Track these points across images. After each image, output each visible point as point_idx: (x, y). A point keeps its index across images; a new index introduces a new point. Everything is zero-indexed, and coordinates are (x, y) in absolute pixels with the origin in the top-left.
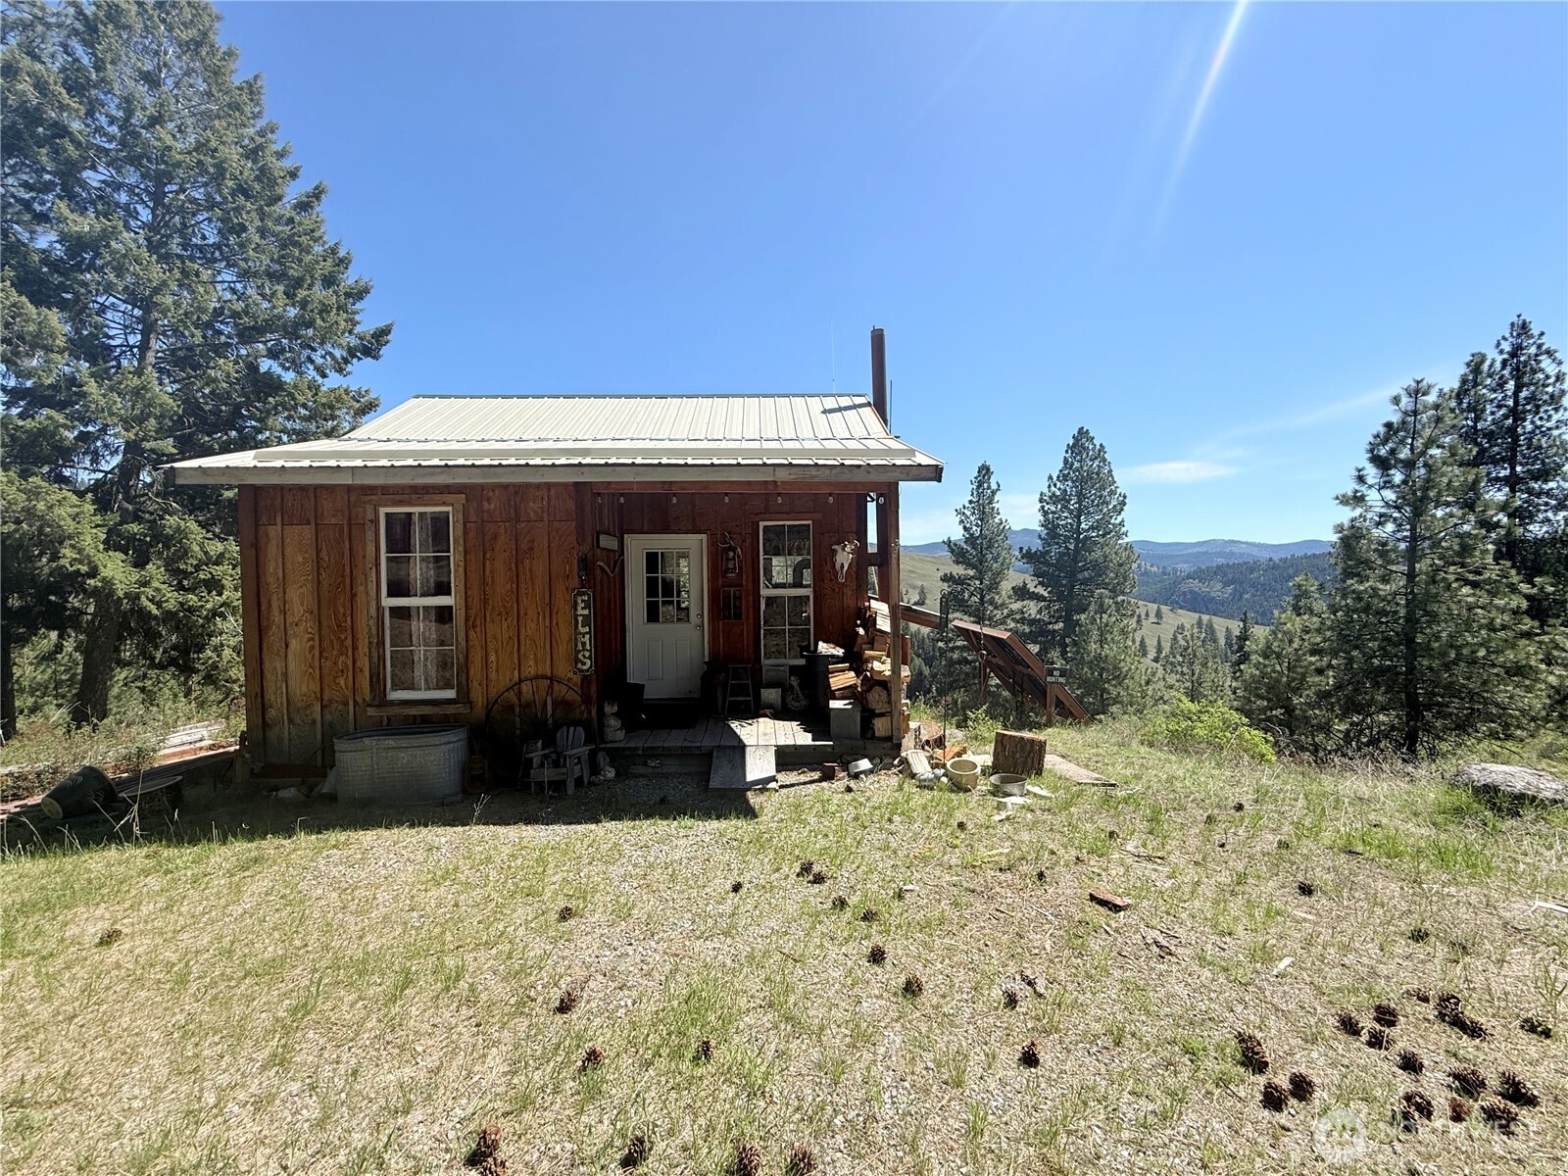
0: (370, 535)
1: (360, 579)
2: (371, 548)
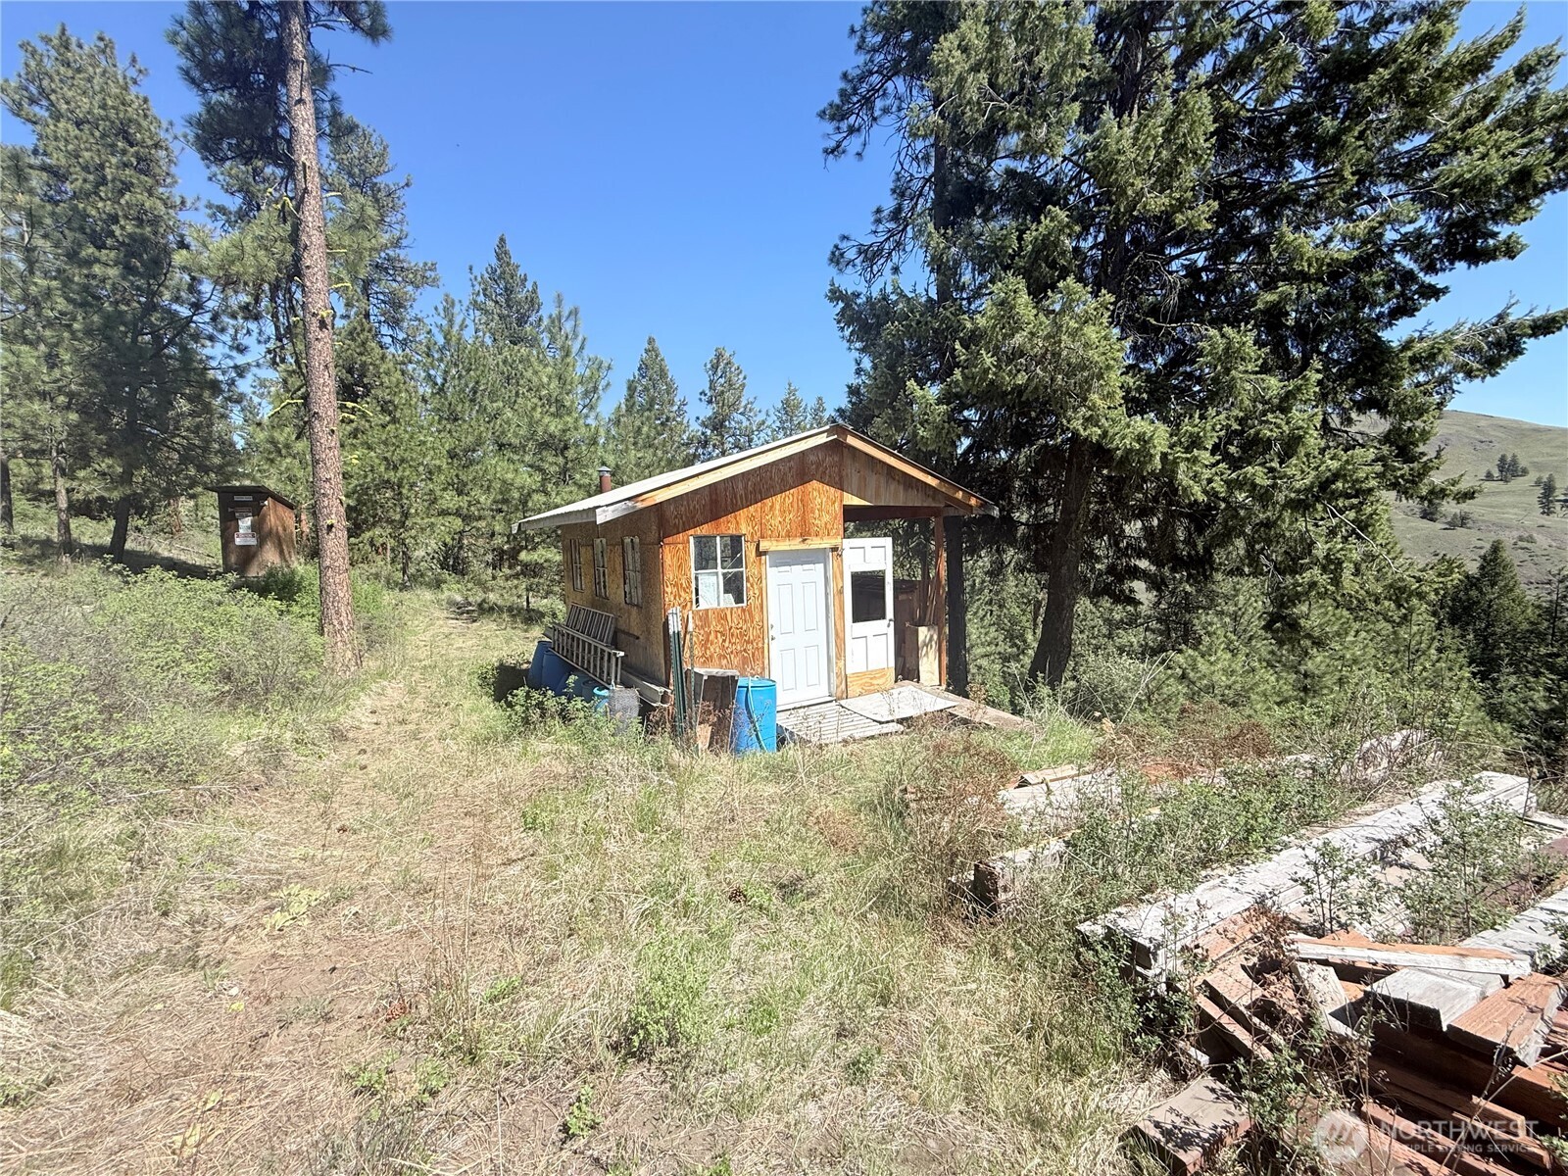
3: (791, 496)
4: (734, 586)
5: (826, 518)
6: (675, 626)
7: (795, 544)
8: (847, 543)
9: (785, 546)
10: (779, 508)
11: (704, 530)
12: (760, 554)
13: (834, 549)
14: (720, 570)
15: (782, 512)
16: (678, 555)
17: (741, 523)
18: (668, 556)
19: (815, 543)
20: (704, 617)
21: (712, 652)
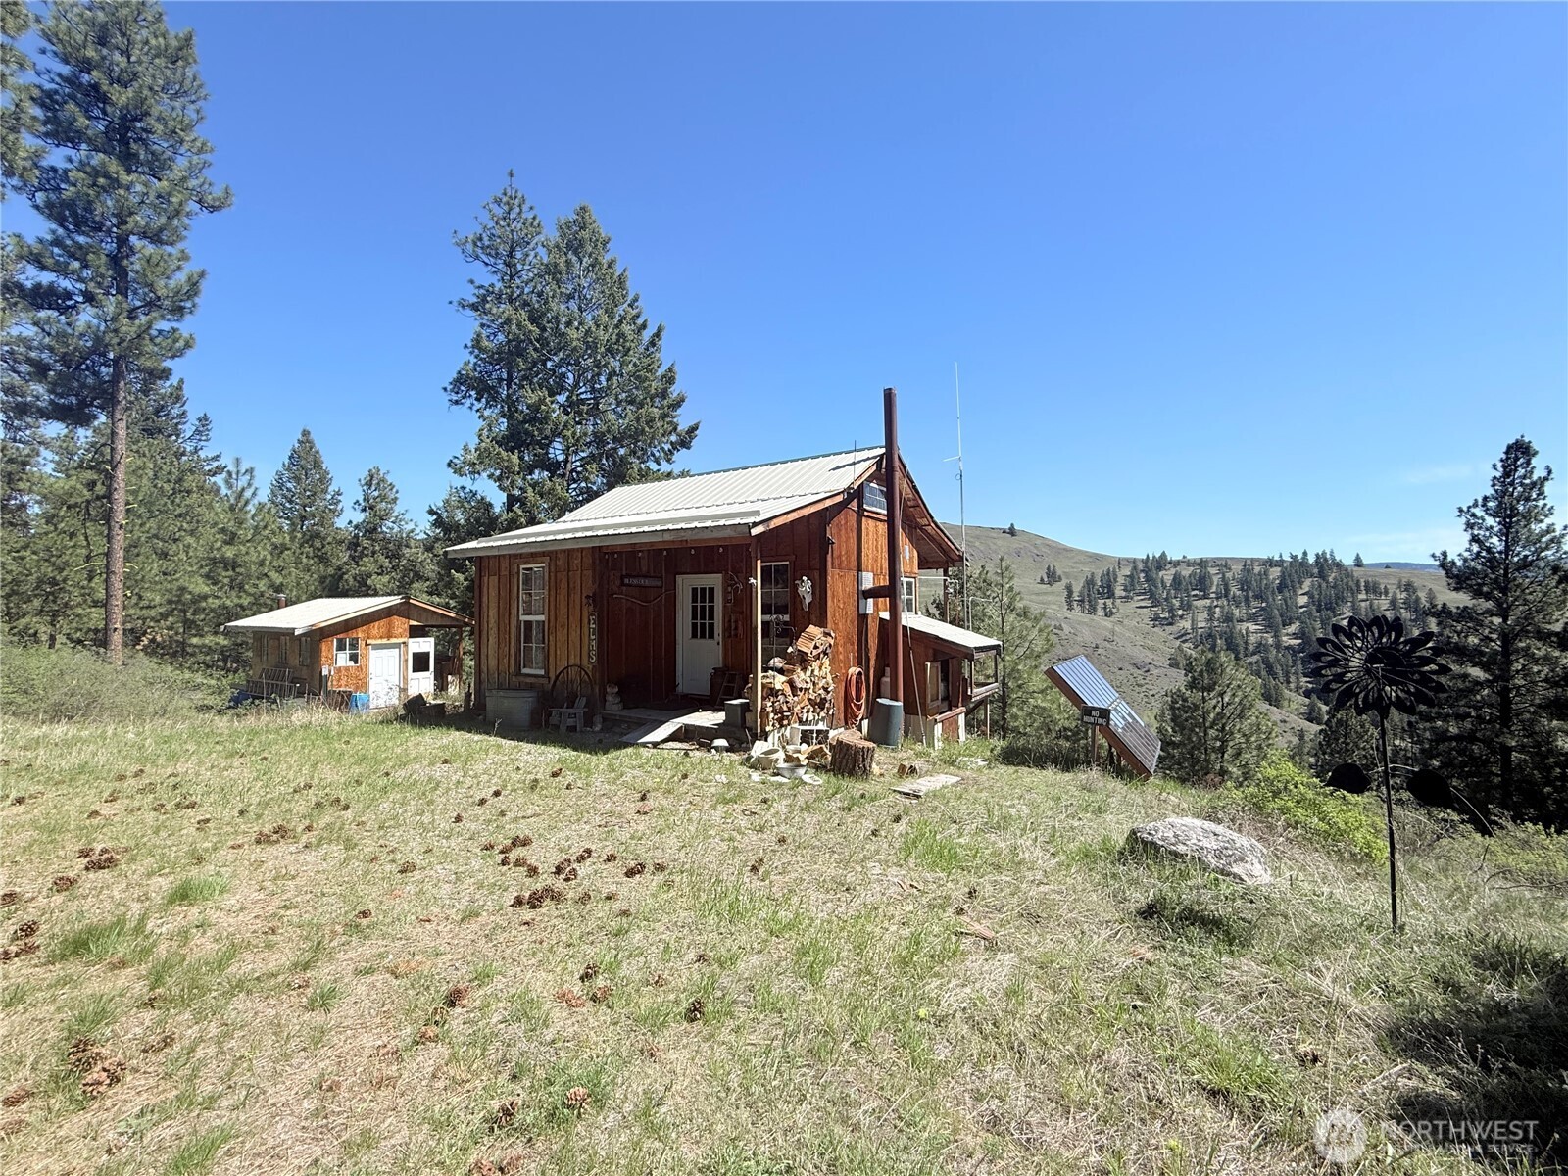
0: (516, 580)
1: (513, 605)
2: (516, 588)
3: (382, 622)
4: (354, 658)
5: (400, 630)
6: (325, 672)
7: (385, 641)
8: (411, 640)
9: (379, 641)
10: (376, 628)
11: (341, 636)
12: (367, 645)
13: (404, 643)
14: (348, 651)
15: (378, 628)
16: (328, 646)
17: (360, 633)
18: (324, 646)
19: (393, 640)
20: (339, 670)
21: (343, 682)
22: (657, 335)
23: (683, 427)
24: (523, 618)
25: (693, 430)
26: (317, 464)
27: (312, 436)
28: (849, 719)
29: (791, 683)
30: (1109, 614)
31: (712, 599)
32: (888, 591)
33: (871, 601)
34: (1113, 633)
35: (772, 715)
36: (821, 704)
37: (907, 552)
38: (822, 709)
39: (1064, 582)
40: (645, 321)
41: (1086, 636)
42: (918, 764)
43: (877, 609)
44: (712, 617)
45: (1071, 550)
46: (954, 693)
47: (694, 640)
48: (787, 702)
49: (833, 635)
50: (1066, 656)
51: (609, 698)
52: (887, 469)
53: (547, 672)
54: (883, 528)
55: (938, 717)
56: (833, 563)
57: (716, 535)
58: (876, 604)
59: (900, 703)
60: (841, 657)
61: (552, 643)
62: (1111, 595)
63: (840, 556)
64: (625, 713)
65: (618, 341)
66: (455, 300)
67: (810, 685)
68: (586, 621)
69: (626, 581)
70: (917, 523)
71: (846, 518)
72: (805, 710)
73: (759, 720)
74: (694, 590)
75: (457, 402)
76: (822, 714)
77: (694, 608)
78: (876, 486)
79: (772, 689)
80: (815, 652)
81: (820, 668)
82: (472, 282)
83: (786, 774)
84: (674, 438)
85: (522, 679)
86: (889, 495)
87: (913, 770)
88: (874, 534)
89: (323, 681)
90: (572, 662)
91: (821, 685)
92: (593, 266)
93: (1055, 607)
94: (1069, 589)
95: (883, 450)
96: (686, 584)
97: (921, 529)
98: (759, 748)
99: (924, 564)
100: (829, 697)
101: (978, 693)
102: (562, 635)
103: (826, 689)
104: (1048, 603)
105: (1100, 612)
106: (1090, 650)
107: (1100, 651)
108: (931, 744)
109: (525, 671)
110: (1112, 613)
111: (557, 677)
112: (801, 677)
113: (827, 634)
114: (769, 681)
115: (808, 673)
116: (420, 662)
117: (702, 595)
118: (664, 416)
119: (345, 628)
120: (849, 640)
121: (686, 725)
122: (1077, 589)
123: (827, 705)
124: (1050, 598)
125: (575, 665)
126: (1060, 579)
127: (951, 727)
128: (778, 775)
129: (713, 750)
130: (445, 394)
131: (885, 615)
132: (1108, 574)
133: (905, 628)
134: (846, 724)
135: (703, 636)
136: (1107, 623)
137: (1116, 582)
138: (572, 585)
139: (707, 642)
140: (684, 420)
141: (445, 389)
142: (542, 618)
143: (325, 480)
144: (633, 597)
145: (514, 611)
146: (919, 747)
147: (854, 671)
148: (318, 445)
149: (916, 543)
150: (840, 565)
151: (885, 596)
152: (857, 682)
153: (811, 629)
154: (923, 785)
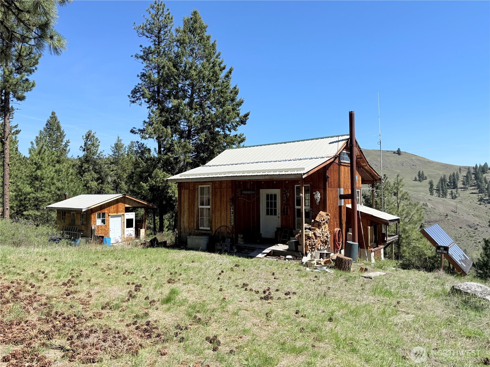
0: (197, 192)
1: (195, 202)
2: (197, 195)
3: (115, 206)
4: (103, 221)
5: (122, 209)
6: (93, 228)
7: (115, 214)
8: (126, 213)
9: (113, 214)
10: (112, 208)
11: (99, 212)
12: (109, 216)
13: (123, 215)
14: (101, 219)
15: (113, 208)
16: (95, 216)
17: (106, 211)
18: (92, 216)
19: (119, 214)
20: (98, 226)
21: (100, 232)
22: (230, 72)
23: (242, 114)
24: (200, 207)
25: (246, 116)
26: (59, 128)
27: (56, 115)
28: (336, 249)
29: (314, 234)
30: (454, 198)
31: (275, 199)
32: (351, 197)
33: (343, 200)
34: (456, 208)
35: (309, 247)
36: (325, 243)
37: (358, 178)
38: (326, 245)
39: (428, 180)
40: (225, 66)
41: (441, 209)
42: (368, 267)
43: (345, 203)
44: (275, 206)
45: (432, 162)
46: (380, 239)
47: (268, 216)
48: (314, 242)
49: (330, 215)
50: (429, 220)
51: (239, 239)
52: (350, 145)
53: (211, 228)
54: (348, 169)
55: (373, 250)
56: (328, 185)
57: (287, 177)
58: (345, 201)
59: (357, 243)
60: (332, 224)
61: (213, 217)
62: (455, 187)
63: (331, 183)
64: (245, 245)
65: (213, 75)
66: (134, 55)
67: (321, 235)
68: (229, 209)
69: (243, 192)
70: (361, 165)
71: (333, 167)
72: (319, 245)
73: (304, 248)
74: (267, 195)
75: (133, 102)
76: (326, 247)
77: (267, 203)
78: (345, 152)
79: (309, 236)
80: (323, 222)
81: (325, 228)
82: (141, 46)
83: (319, 269)
84: (237, 119)
85: (200, 231)
86: (351, 156)
87: (366, 270)
88: (345, 172)
89: (92, 231)
90: (223, 224)
91: (325, 235)
92: (201, 40)
93: (423, 193)
94: (431, 184)
95: (348, 137)
96: (264, 193)
97: (363, 168)
98: (305, 259)
99: (364, 182)
100: (328, 240)
101: (389, 239)
102: (218, 214)
103: (327, 237)
104: (420, 191)
105: (449, 196)
106: (443, 217)
107: (449, 217)
108: (370, 260)
109: (201, 228)
110: (456, 197)
111: (216, 231)
112: (318, 231)
113: (327, 215)
114: (307, 233)
115: (321, 230)
116: (129, 223)
117: (271, 198)
118: (233, 109)
119: (100, 209)
120: (335, 217)
121: (273, 250)
122: (435, 184)
123: (328, 243)
124: (421, 189)
125: (224, 226)
126: (426, 178)
127: (377, 254)
128: (316, 269)
129: (287, 260)
130: (129, 98)
131: (350, 206)
132: (454, 175)
133: (358, 212)
134: (334, 251)
135: (271, 214)
136: (453, 202)
137: (458, 179)
138: (222, 194)
139: (273, 217)
140: (242, 111)
141: (129, 96)
142: (209, 207)
143: (62, 135)
144: (245, 198)
145: (196, 204)
146: (365, 262)
147: (337, 229)
148: (59, 119)
149: (361, 173)
150: (331, 186)
151: (348, 198)
152: (338, 234)
153: (321, 212)
154: (372, 274)
